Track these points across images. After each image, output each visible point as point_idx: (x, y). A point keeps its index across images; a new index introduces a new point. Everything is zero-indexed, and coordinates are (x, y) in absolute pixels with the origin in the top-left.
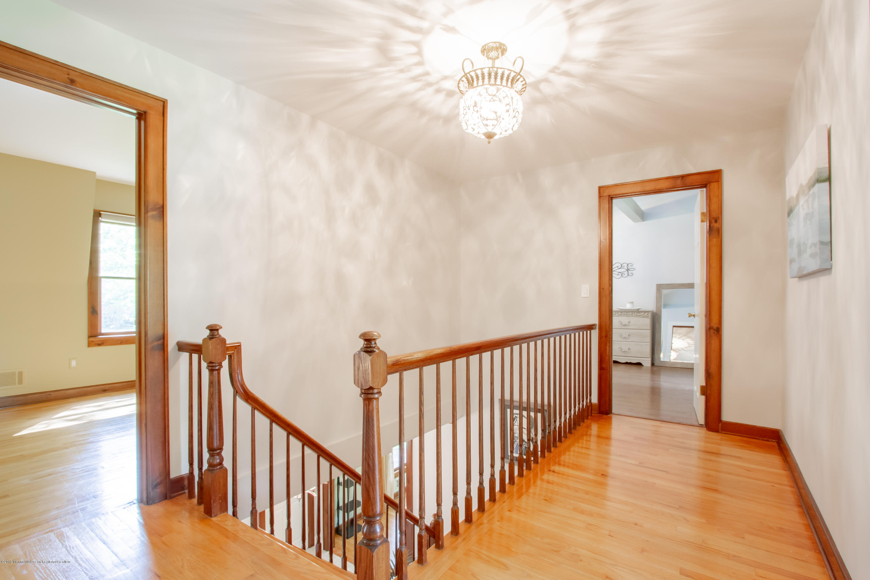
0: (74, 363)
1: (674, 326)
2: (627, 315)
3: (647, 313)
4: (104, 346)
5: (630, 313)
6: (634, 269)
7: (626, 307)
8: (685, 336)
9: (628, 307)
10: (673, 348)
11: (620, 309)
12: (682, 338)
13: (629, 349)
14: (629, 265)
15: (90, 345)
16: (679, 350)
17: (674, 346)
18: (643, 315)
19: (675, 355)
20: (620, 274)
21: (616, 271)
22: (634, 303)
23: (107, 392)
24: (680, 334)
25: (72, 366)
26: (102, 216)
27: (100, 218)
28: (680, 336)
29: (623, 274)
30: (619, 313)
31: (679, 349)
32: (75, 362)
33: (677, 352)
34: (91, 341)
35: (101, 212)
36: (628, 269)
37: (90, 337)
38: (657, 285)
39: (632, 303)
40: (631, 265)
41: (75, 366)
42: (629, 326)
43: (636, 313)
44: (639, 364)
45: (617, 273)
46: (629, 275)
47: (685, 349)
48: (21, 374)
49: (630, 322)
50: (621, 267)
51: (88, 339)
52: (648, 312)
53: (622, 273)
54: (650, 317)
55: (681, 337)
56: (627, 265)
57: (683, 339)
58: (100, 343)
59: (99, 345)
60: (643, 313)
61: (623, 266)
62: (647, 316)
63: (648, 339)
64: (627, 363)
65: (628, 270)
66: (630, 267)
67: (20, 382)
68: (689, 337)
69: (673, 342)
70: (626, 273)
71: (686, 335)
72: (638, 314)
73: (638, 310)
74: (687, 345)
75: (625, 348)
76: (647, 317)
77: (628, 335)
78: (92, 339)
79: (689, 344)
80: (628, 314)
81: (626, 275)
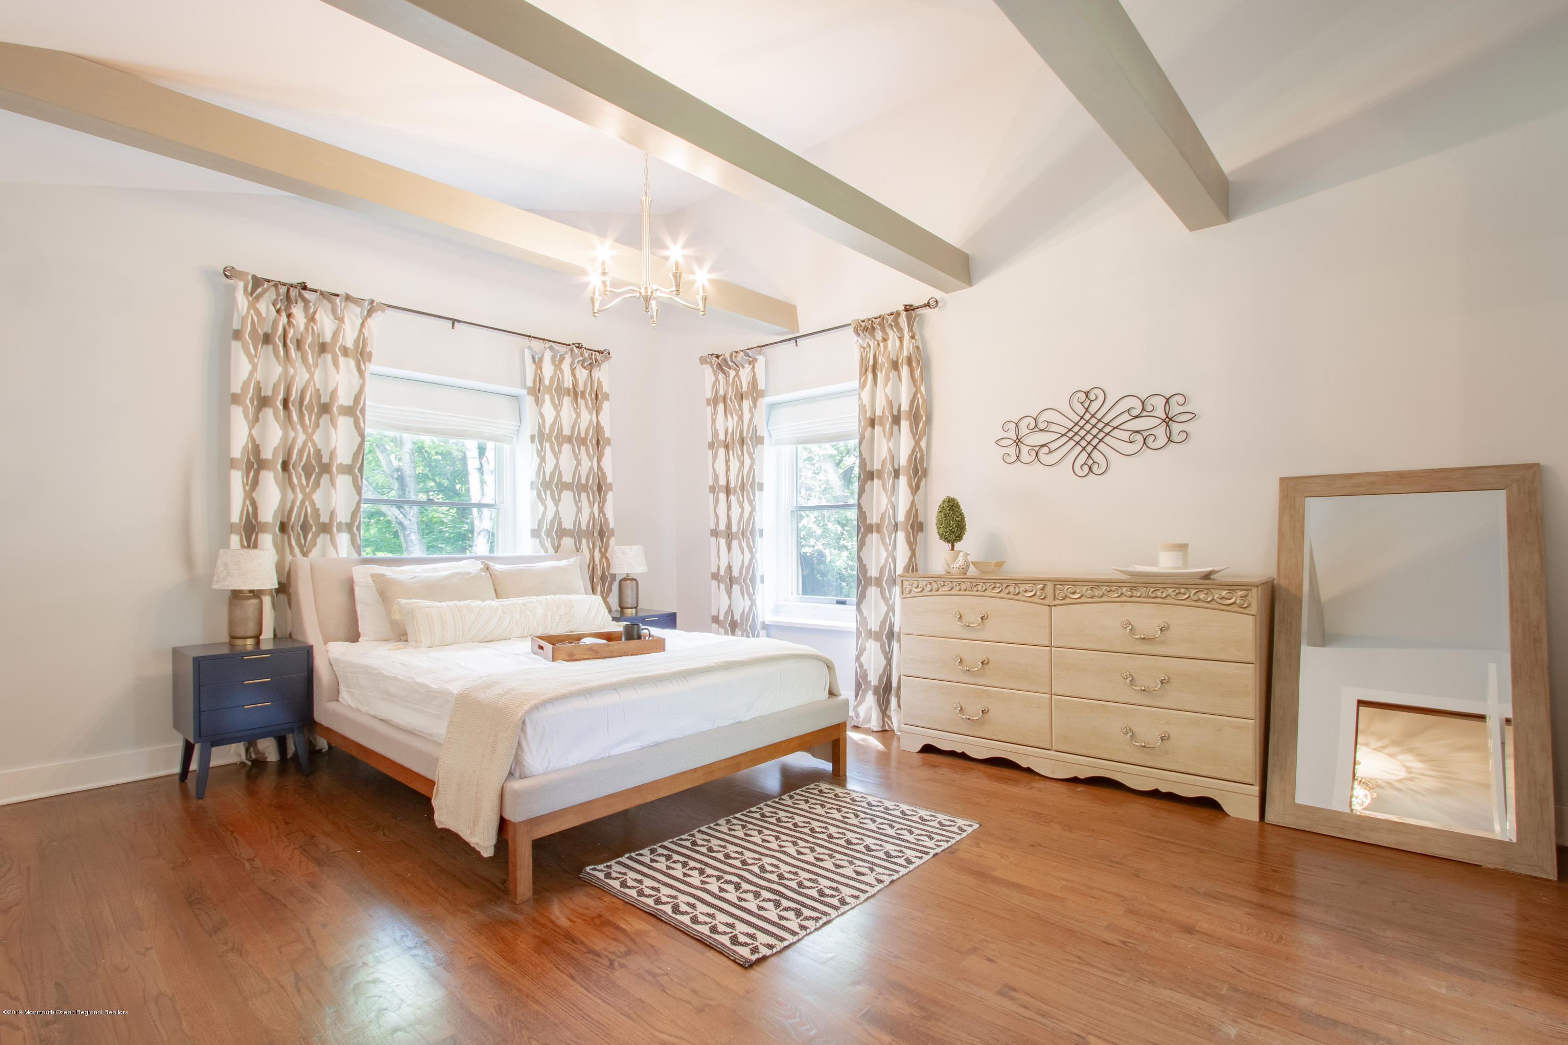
1: (1361, 703)
2: (1155, 598)
3: (1240, 593)
5: (1170, 591)
6: (1190, 416)
7: (1155, 563)
8: (1396, 743)
9: (1166, 563)
10: (1357, 775)
11: (1132, 574)
12: (1387, 751)
13: (1162, 739)
14: (1172, 401)
16: (1378, 786)
17: (1361, 771)
18: (1223, 598)
19: (1366, 796)
20: (1139, 438)
21: (1119, 427)
22: (1190, 547)
24: (1380, 736)
28: (1379, 744)
29: (1152, 438)
30: (1125, 589)
31: (1380, 783)
33: (1371, 788)
36: (1167, 417)
38: (1282, 480)
39: (1182, 548)
40: (1180, 399)
42: (1163, 643)
43: (1194, 591)
44: (1208, 805)
45: (1125, 435)
46: (1175, 438)
47: (1397, 785)
49: (1168, 629)
50: (1143, 409)
52: (1247, 587)
53: (1145, 434)
54: (1254, 610)
55: (1384, 747)
56: (1165, 400)
57: (1391, 755)
60: (1224, 593)
61: (1149, 408)
62: (1241, 607)
63: (1250, 705)
64: (1155, 794)
65: (1168, 420)
66: (1175, 409)
68: (1411, 750)
69: (1358, 759)
70: (1161, 432)
71: (1402, 742)
72: (1202, 596)
73: (1207, 576)
74: (1403, 774)
75: (1149, 733)
76: (1243, 608)
77: (1162, 682)
79: (1409, 770)
80: (1159, 594)
81: (1162, 440)
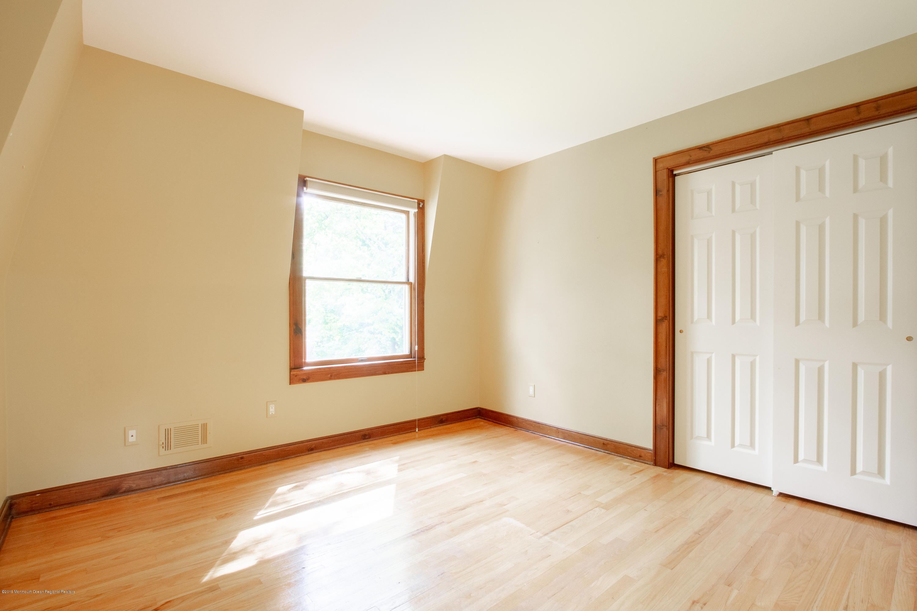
0: (272, 409)
4: (311, 382)
15: (293, 380)
23: (315, 451)
25: (271, 413)
26: (309, 184)
27: (305, 188)
32: (273, 407)
34: (294, 375)
35: (307, 179)
37: (291, 369)
41: (273, 413)
48: (204, 427)
51: (290, 372)
58: (305, 377)
59: (304, 381)
67: (204, 440)
78: (295, 372)
